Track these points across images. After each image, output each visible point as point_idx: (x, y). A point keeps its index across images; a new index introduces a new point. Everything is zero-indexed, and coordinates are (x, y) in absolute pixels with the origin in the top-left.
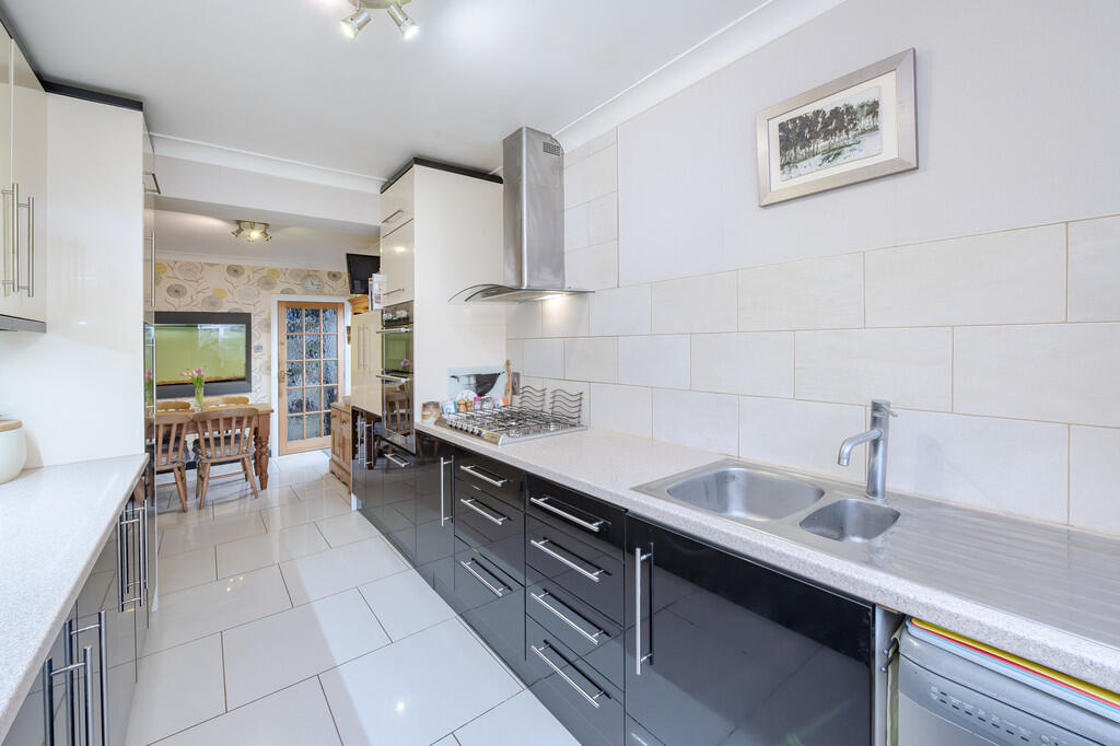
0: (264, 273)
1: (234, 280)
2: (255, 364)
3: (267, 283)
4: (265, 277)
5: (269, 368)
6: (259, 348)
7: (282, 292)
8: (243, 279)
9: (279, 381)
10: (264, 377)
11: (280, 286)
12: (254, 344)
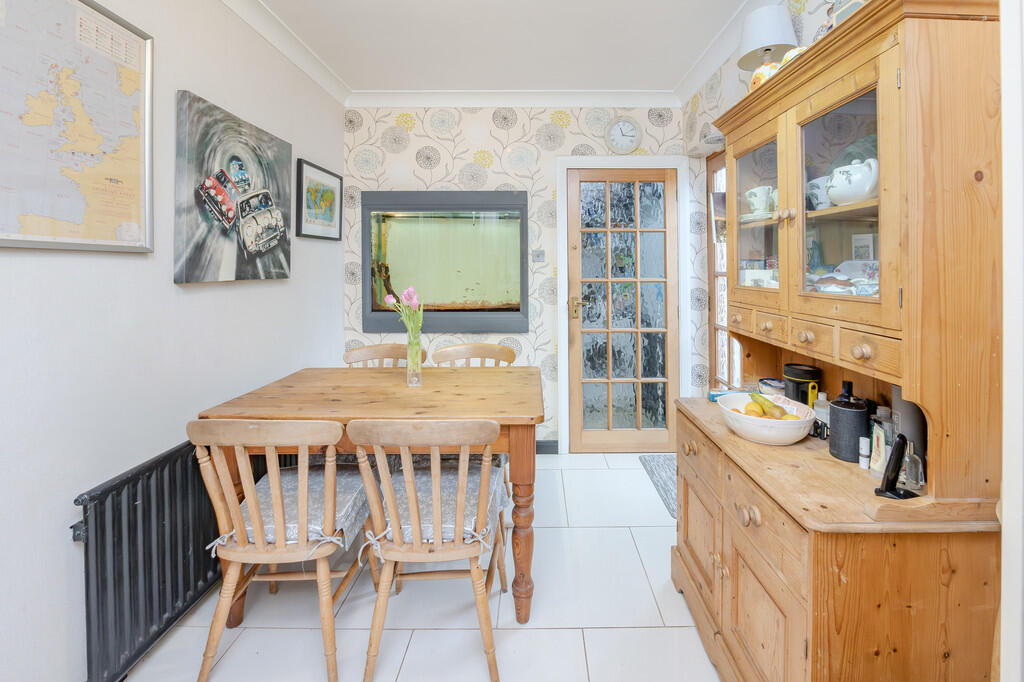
0: (547, 119)
1: (501, 133)
2: (535, 282)
3: (551, 138)
4: (547, 126)
5: (554, 292)
6: (540, 255)
7: (575, 152)
8: (516, 131)
9: (570, 318)
10: (547, 307)
11: (571, 142)
12: (532, 246)
